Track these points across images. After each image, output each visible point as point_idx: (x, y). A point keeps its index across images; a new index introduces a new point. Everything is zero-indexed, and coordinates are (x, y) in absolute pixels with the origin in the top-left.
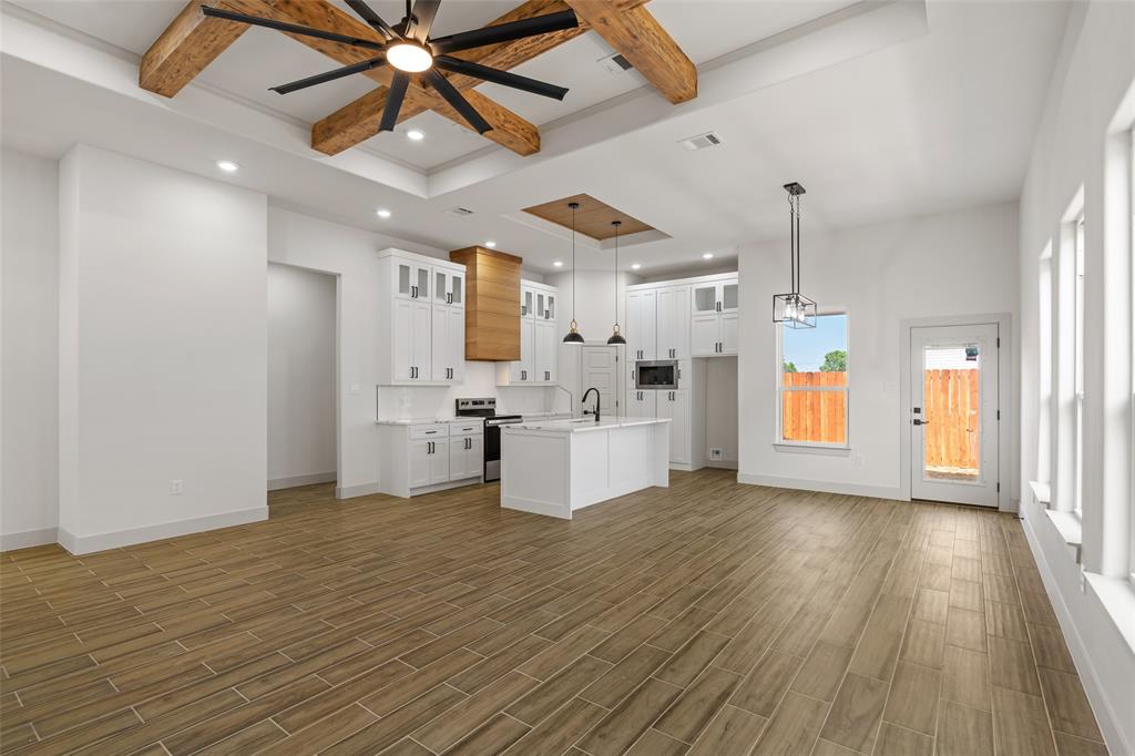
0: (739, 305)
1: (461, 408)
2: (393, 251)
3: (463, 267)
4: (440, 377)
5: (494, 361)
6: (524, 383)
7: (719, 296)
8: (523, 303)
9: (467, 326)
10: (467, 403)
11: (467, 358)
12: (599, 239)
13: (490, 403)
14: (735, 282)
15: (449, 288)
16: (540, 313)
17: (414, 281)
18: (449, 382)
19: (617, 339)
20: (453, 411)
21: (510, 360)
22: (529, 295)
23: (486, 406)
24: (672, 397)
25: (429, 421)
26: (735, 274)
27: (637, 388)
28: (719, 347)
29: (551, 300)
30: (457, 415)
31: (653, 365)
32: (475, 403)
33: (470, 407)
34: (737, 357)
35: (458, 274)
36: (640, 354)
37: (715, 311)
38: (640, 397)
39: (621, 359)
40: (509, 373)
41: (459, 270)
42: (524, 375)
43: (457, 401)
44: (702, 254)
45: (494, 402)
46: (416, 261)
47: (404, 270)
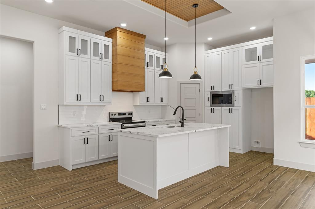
0: (274, 57)
1: (112, 117)
2: (64, 28)
3: (111, 40)
4: (96, 100)
5: (132, 92)
6: (148, 104)
7: (260, 52)
8: (148, 60)
9: (113, 72)
10: (115, 115)
11: (114, 90)
12: (187, 20)
13: (129, 114)
14: (272, 43)
15: (101, 50)
16: (158, 67)
17: (78, 45)
18: (102, 103)
19: (196, 76)
20: (107, 119)
21: (140, 91)
22: (151, 57)
23: (127, 116)
24: (231, 111)
25: (85, 125)
26: (271, 38)
27: (211, 106)
28: (259, 82)
29: (164, 60)
30: (110, 121)
31: (220, 93)
32: (120, 114)
33: (117, 116)
34: (272, 88)
35: (107, 43)
36: (213, 87)
37: (257, 61)
38: (212, 111)
39: (202, 90)
40: (140, 98)
41: (109, 41)
42: (148, 99)
43: (109, 113)
44: (249, 28)
45: (131, 114)
46: (80, 35)
47: (72, 39)
